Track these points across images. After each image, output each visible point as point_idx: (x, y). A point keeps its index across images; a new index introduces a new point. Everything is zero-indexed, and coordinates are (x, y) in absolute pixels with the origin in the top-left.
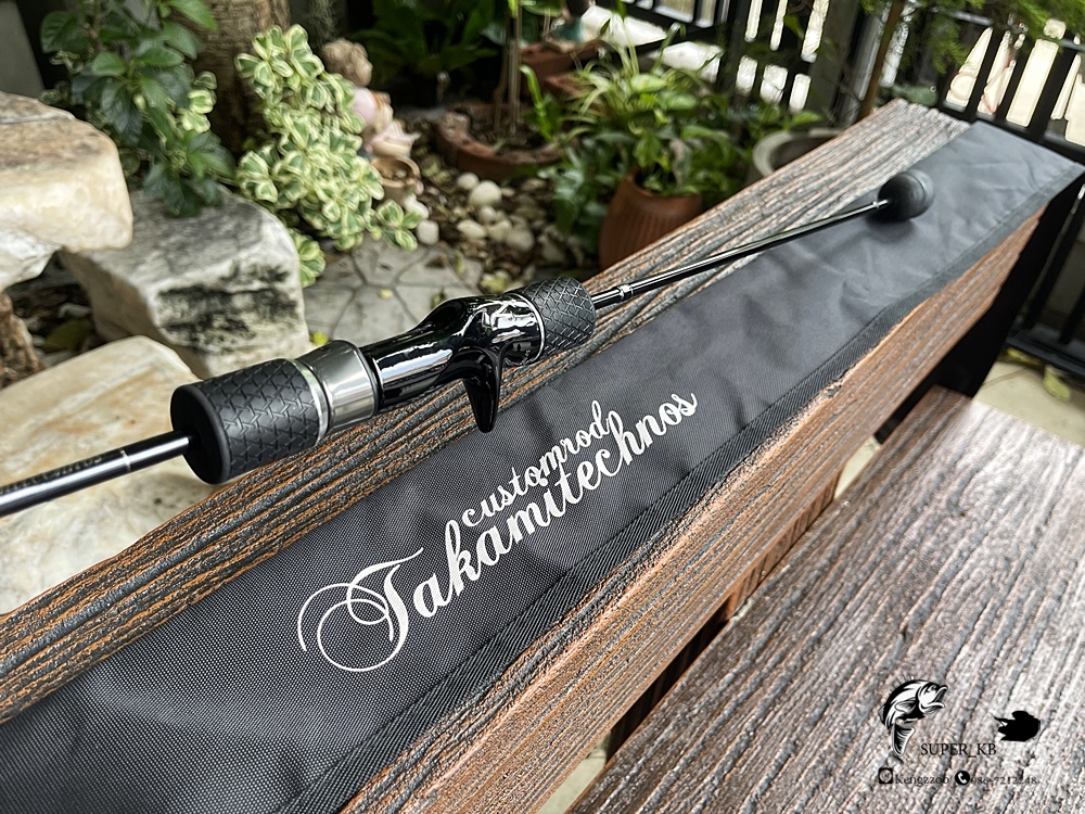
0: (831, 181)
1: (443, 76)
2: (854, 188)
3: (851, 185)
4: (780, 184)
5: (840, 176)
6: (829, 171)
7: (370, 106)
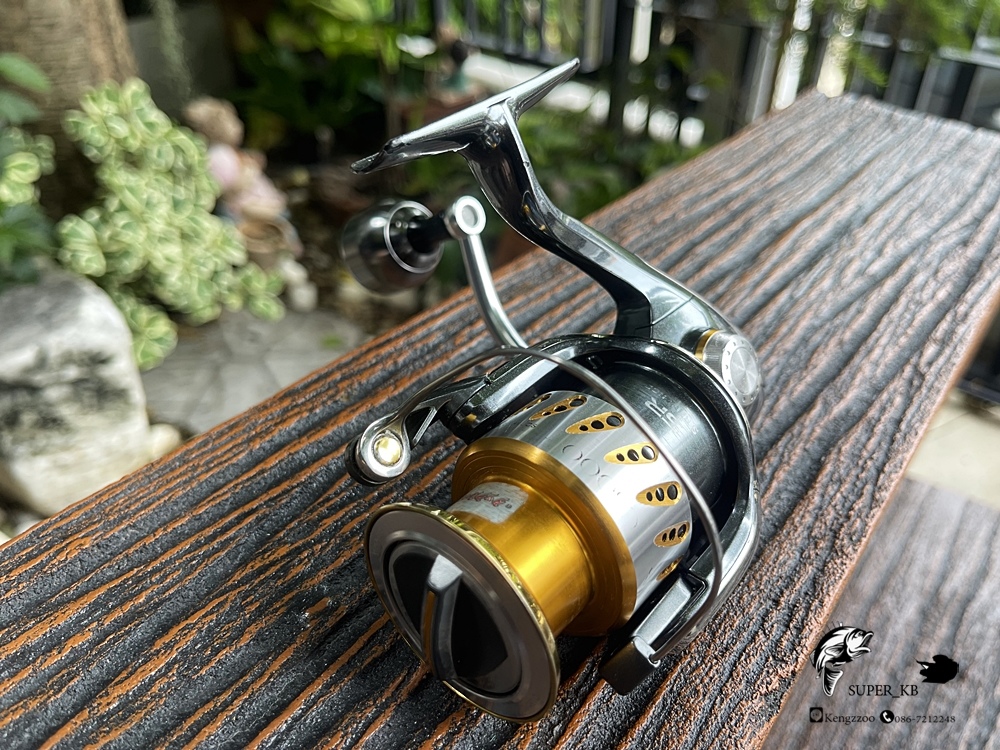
0: (729, 200)
1: (325, 135)
2: (769, 209)
3: (763, 205)
4: (648, 208)
5: (744, 191)
6: (727, 184)
7: (230, 166)
